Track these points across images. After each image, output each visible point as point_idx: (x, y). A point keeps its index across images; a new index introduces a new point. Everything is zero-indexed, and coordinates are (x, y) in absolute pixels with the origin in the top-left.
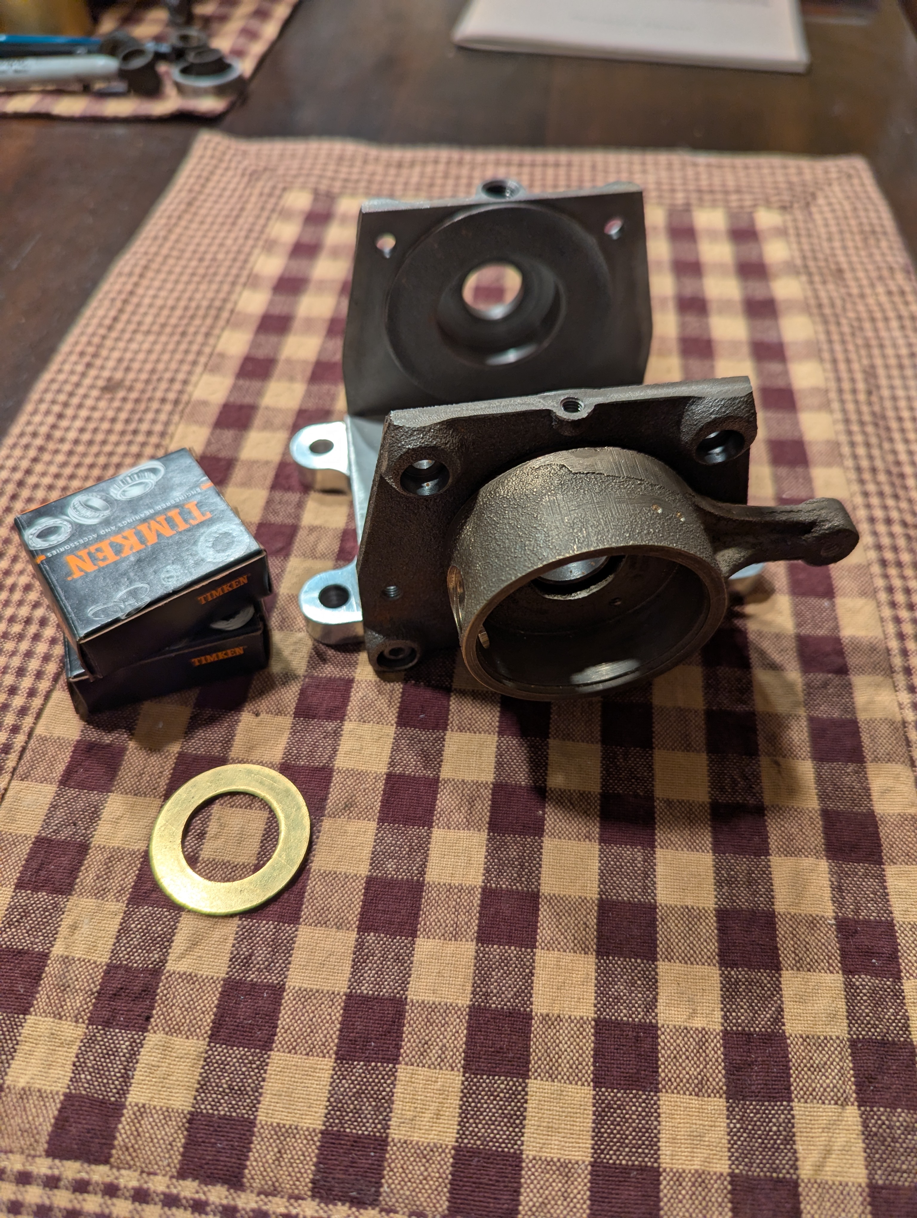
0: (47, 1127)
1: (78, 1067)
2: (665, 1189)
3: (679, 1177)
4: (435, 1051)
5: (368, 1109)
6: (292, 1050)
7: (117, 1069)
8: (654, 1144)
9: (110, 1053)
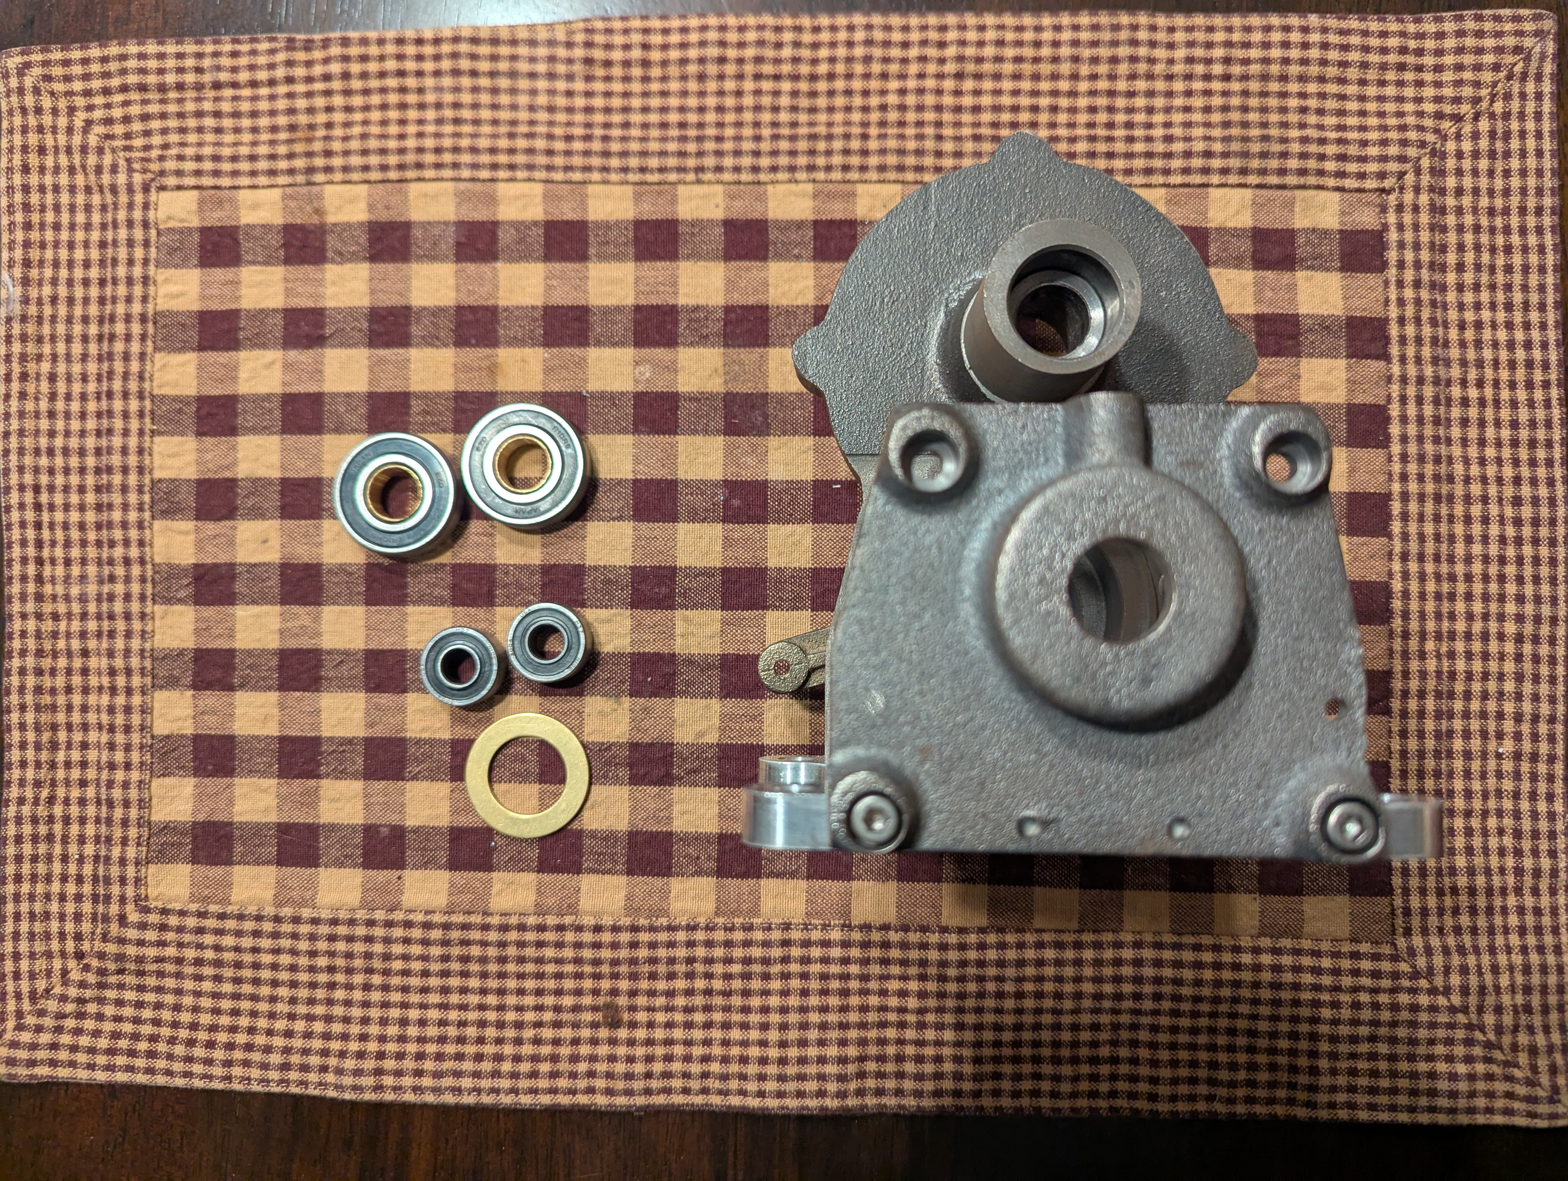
2: (1358, 400)
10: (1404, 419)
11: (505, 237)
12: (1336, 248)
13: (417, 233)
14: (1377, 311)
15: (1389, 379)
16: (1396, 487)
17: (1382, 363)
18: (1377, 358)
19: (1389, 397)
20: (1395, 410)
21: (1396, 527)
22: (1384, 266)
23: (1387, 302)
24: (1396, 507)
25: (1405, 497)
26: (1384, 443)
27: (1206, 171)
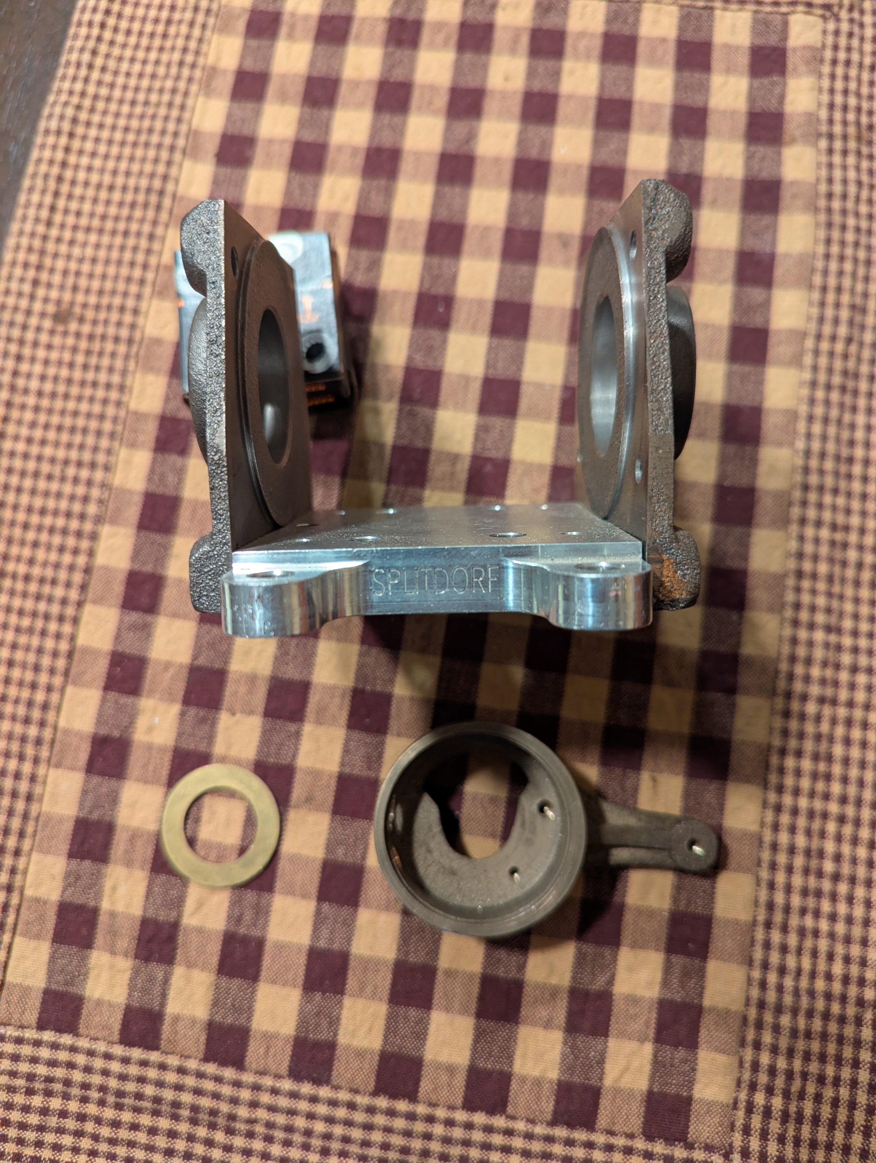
0: (117, 1026)
1: (132, 987)
2: (514, 1085)
3: (523, 1080)
4: (369, 989)
5: (324, 1024)
6: (274, 982)
7: (157, 990)
8: (510, 1058)
9: (151, 979)
10: (489, 1129)
11: (756, 294)
12: (672, 1090)
13: (766, 219)
14: (603, 1120)
15: (532, 1121)
16: (421, 1109)
17: (549, 1117)
18: (555, 1112)
19: (513, 1118)
20: (499, 1122)
21: (382, 1102)
22: (650, 1137)
23: (611, 1133)
24: (402, 1106)
25: (411, 1117)
26: (469, 1105)
27: (765, 966)
